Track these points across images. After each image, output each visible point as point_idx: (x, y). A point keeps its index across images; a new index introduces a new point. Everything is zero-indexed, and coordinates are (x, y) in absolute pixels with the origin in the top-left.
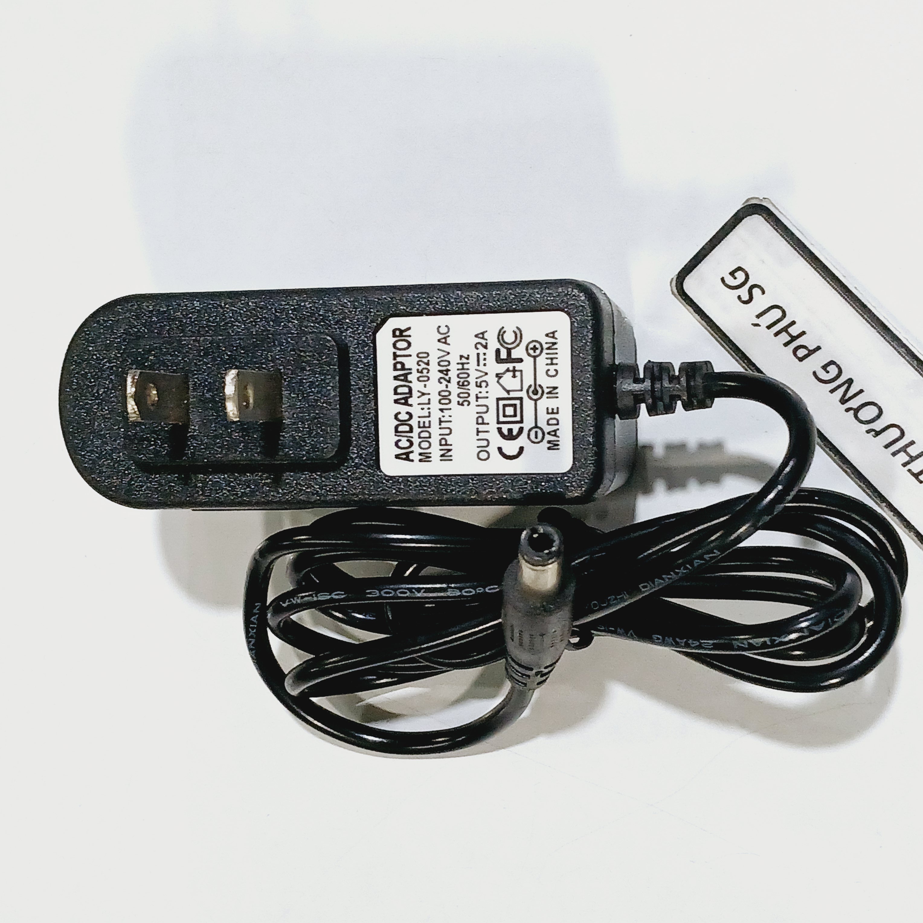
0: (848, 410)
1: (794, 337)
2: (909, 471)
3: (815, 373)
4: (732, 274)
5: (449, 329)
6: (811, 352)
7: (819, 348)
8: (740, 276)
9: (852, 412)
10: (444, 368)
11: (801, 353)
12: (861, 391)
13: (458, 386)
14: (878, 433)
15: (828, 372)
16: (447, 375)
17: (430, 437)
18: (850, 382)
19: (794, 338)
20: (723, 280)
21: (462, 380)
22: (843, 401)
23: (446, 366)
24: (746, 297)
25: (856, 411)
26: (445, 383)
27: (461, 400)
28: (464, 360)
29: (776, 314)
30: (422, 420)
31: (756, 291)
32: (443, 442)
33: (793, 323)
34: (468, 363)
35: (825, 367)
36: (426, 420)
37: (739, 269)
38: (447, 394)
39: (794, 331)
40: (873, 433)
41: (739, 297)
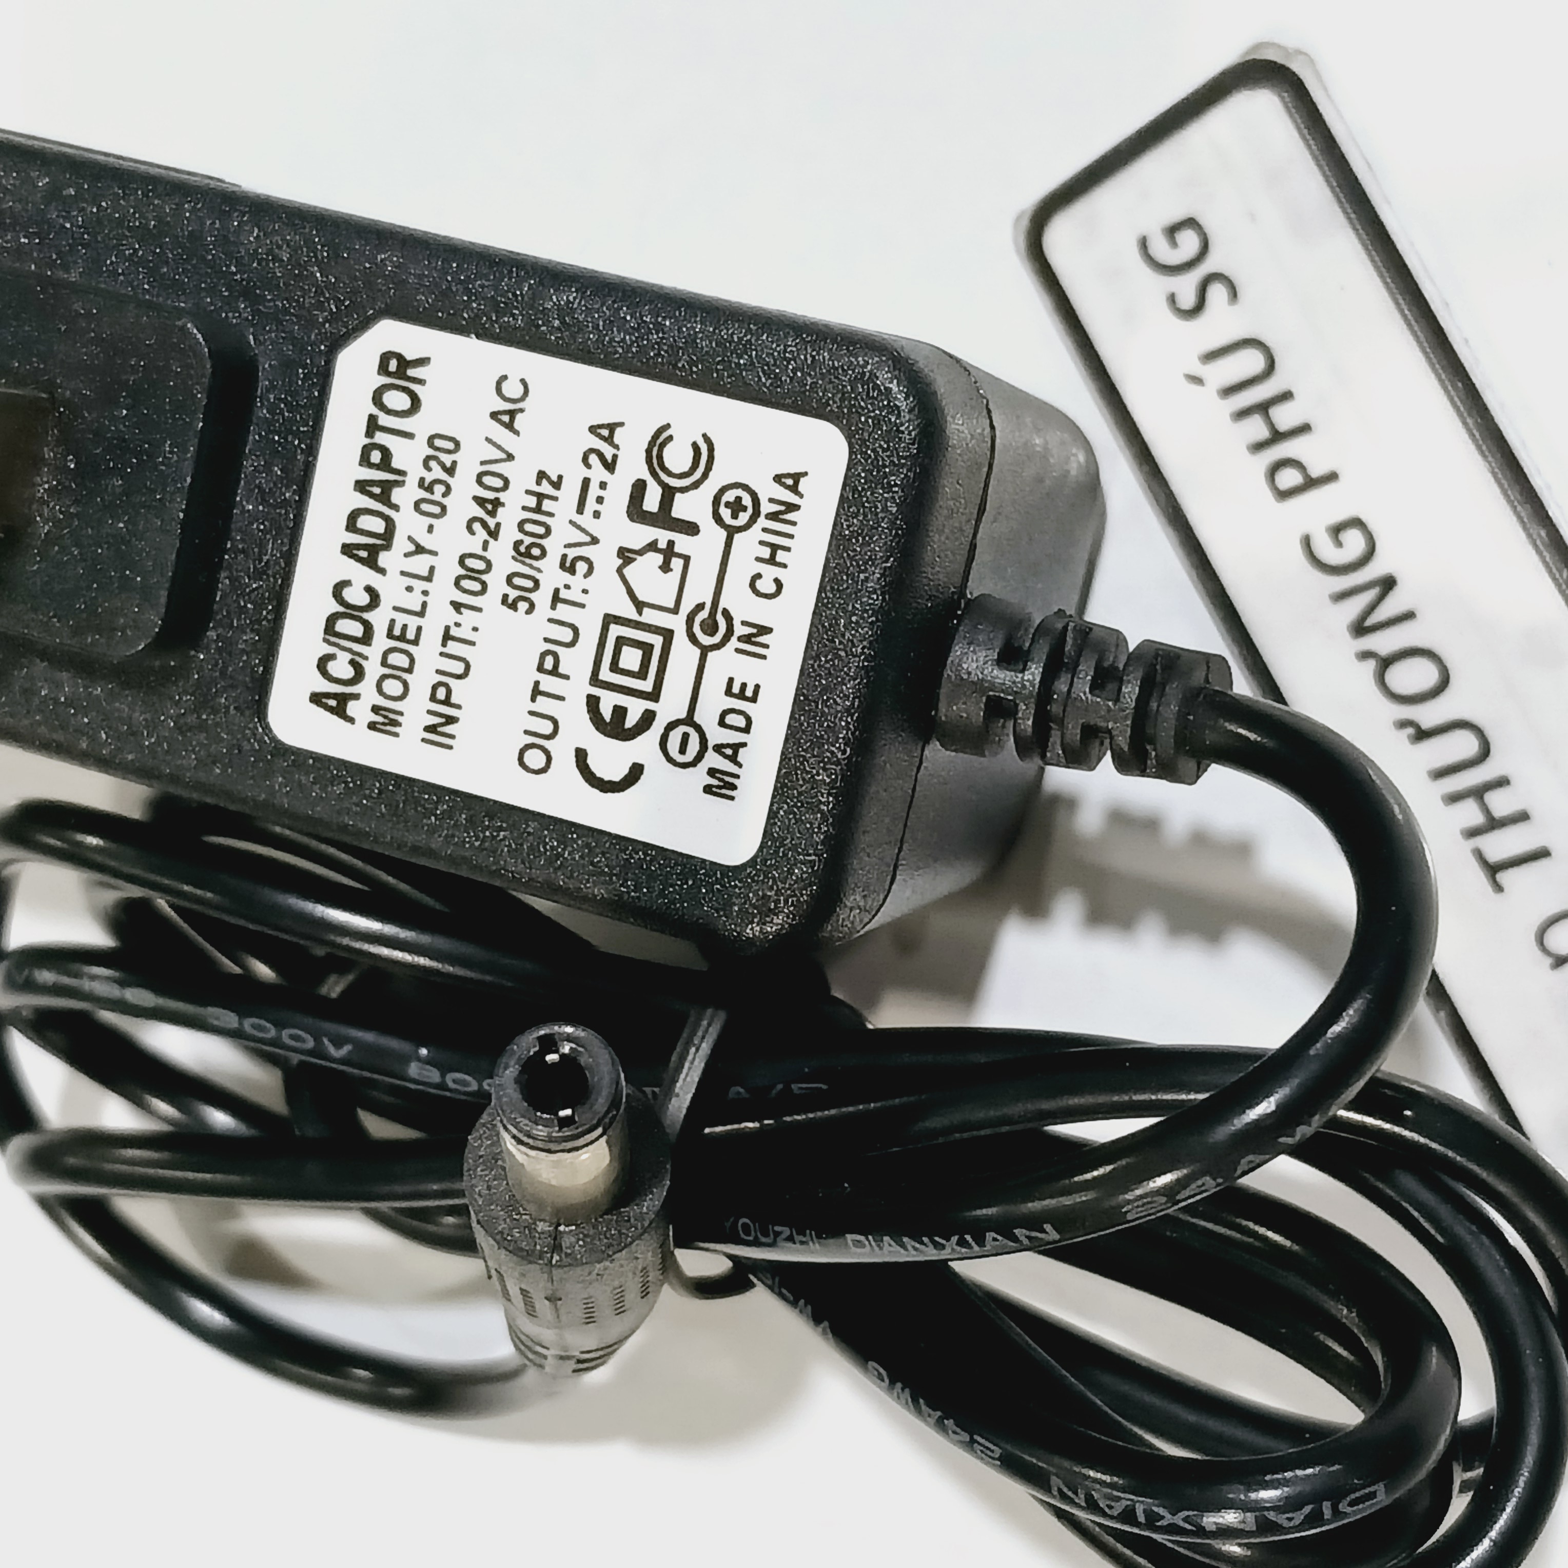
0: (1366, 655)
1: (1281, 434)
2: (1479, 855)
3: (1307, 542)
4: (1172, 231)
5: (526, 392)
6: (1311, 483)
7: (1332, 477)
8: (1189, 243)
9: (1371, 664)
10: (490, 495)
11: (1289, 478)
12: (1409, 616)
13: (513, 553)
14: (1422, 735)
15: (1339, 544)
16: (492, 514)
17: (410, 670)
18: (1388, 584)
19: (1277, 436)
20: (1143, 244)
21: (528, 540)
22: (1360, 629)
23: (497, 490)
24: (1188, 300)
25: (1386, 663)
26: (482, 534)
27: (513, 594)
28: (545, 488)
29: (1250, 361)
30: (401, 619)
31: (1217, 292)
32: (441, 693)
33: (1286, 396)
34: (555, 499)
35: (1337, 531)
36: (413, 622)
37: (1191, 223)
38: (480, 565)
39: (1284, 417)
40: (1410, 731)
41: (1172, 299)
